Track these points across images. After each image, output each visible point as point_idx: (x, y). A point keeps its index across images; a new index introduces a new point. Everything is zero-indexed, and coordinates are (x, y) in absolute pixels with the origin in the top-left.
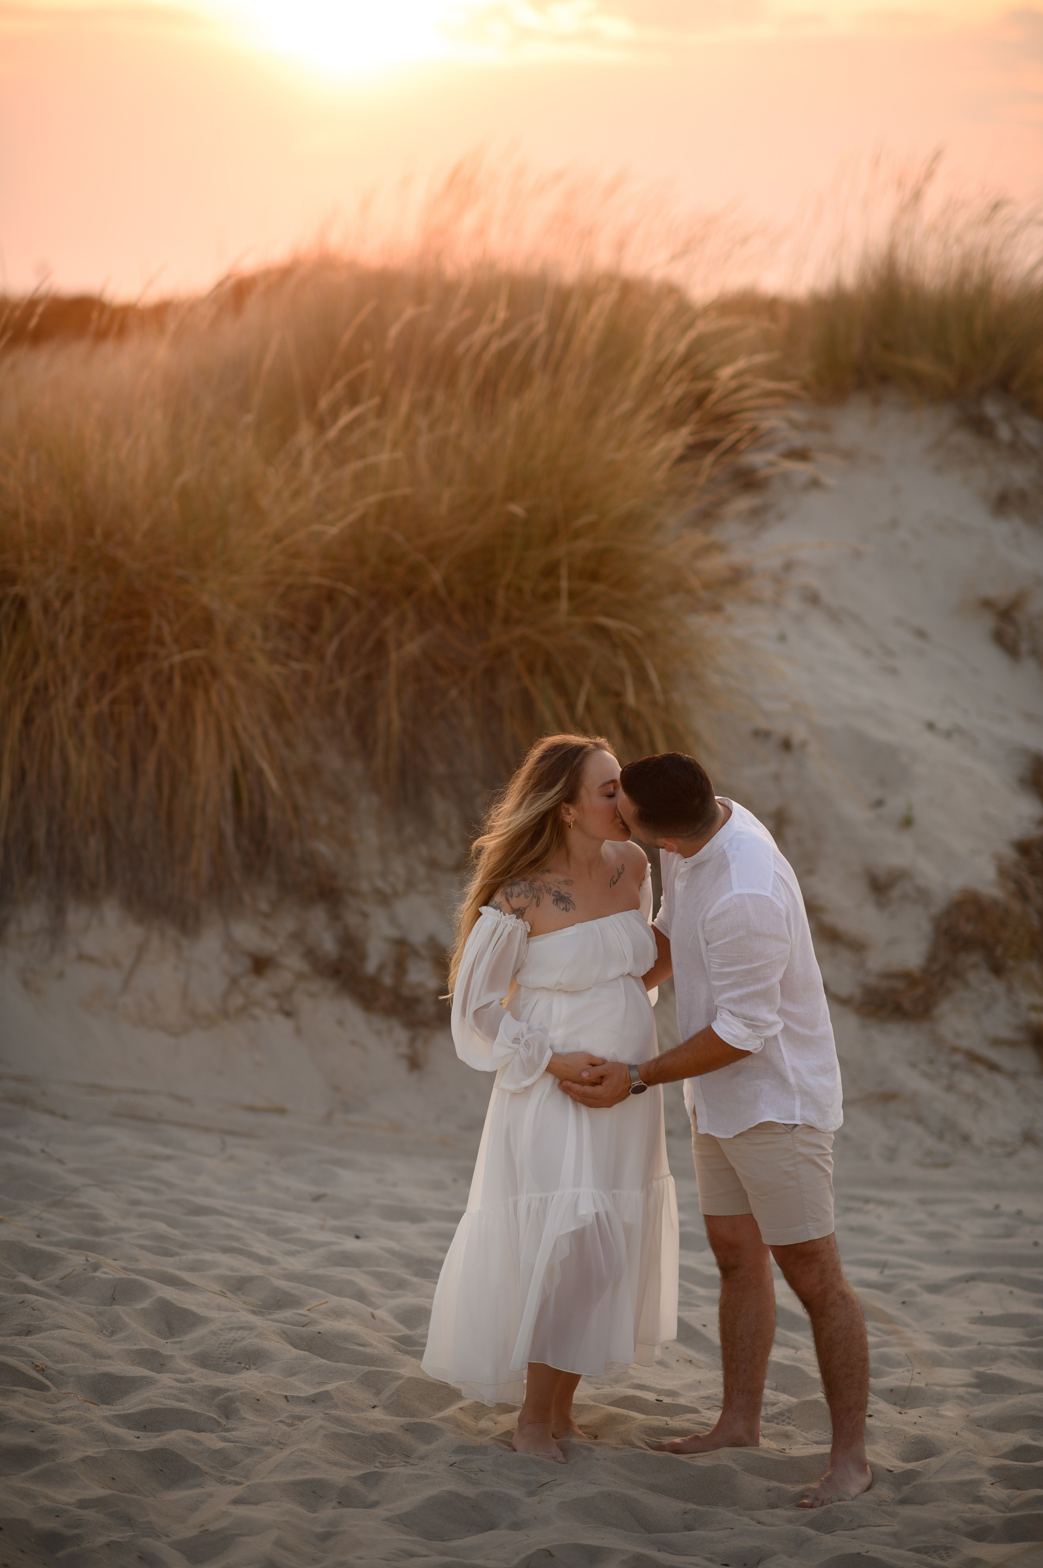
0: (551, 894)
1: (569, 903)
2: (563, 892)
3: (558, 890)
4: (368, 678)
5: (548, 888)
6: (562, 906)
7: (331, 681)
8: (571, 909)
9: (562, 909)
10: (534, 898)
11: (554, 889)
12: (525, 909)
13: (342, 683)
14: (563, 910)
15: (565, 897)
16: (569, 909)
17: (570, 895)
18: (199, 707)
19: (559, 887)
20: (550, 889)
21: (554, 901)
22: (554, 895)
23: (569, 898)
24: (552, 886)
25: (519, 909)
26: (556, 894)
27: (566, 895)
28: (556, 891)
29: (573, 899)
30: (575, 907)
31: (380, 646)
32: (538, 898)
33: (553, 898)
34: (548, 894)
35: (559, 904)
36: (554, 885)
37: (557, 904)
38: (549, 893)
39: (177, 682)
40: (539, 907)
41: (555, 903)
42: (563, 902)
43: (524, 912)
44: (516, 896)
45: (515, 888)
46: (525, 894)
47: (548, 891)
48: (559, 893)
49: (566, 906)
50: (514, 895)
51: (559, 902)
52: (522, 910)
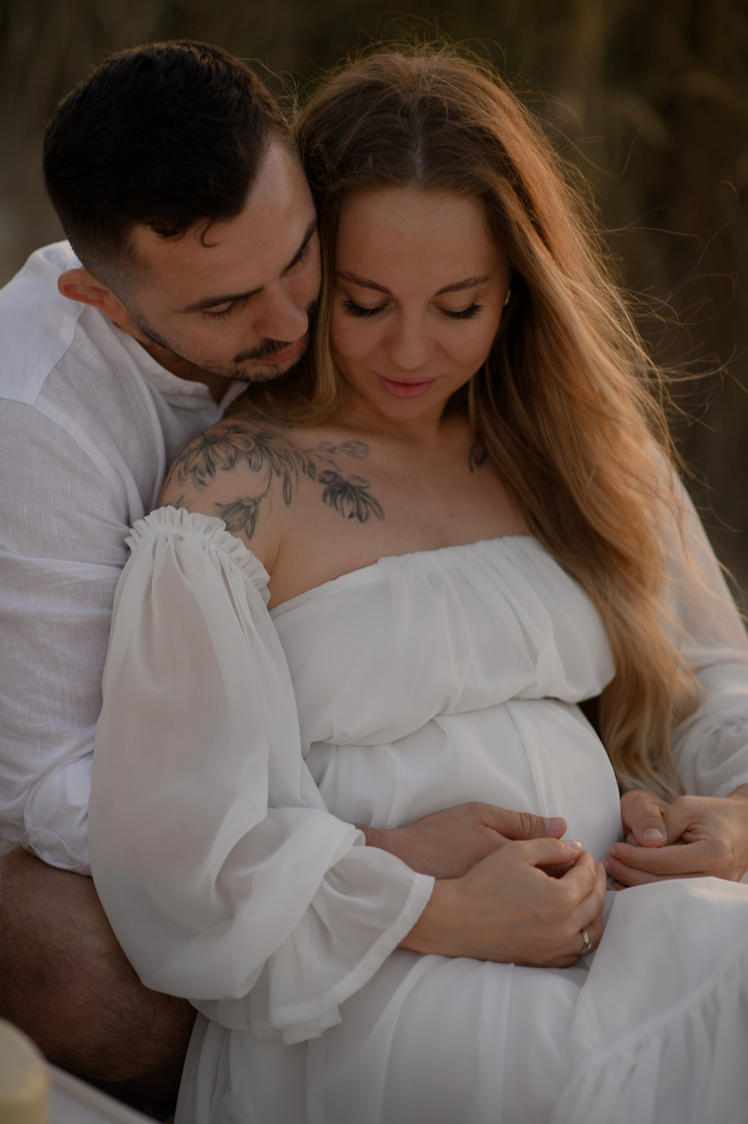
0: (317, 476)
1: (364, 501)
2: (345, 475)
3: (331, 468)
5: (308, 462)
6: (348, 507)
9: (344, 516)
10: (274, 474)
11: (323, 466)
12: (255, 503)
14: (349, 519)
15: (353, 488)
16: (366, 519)
17: (364, 481)
19: (332, 462)
20: (312, 466)
21: (325, 495)
22: (322, 481)
23: (366, 491)
24: (314, 457)
25: (239, 505)
26: (328, 478)
27: (355, 483)
28: (328, 472)
29: (375, 490)
30: (381, 511)
32: (287, 479)
33: (321, 488)
34: (307, 476)
35: (338, 502)
36: (320, 457)
37: (334, 502)
38: (310, 474)
40: (289, 508)
41: (328, 499)
42: (350, 498)
43: (256, 511)
44: (225, 469)
45: (217, 450)
46: (250, 461)
47: (310, 468)
48: (335, 474)
49: (358, 508)
50: (218, 467)
51: (339, 497)
52: (249, 507)
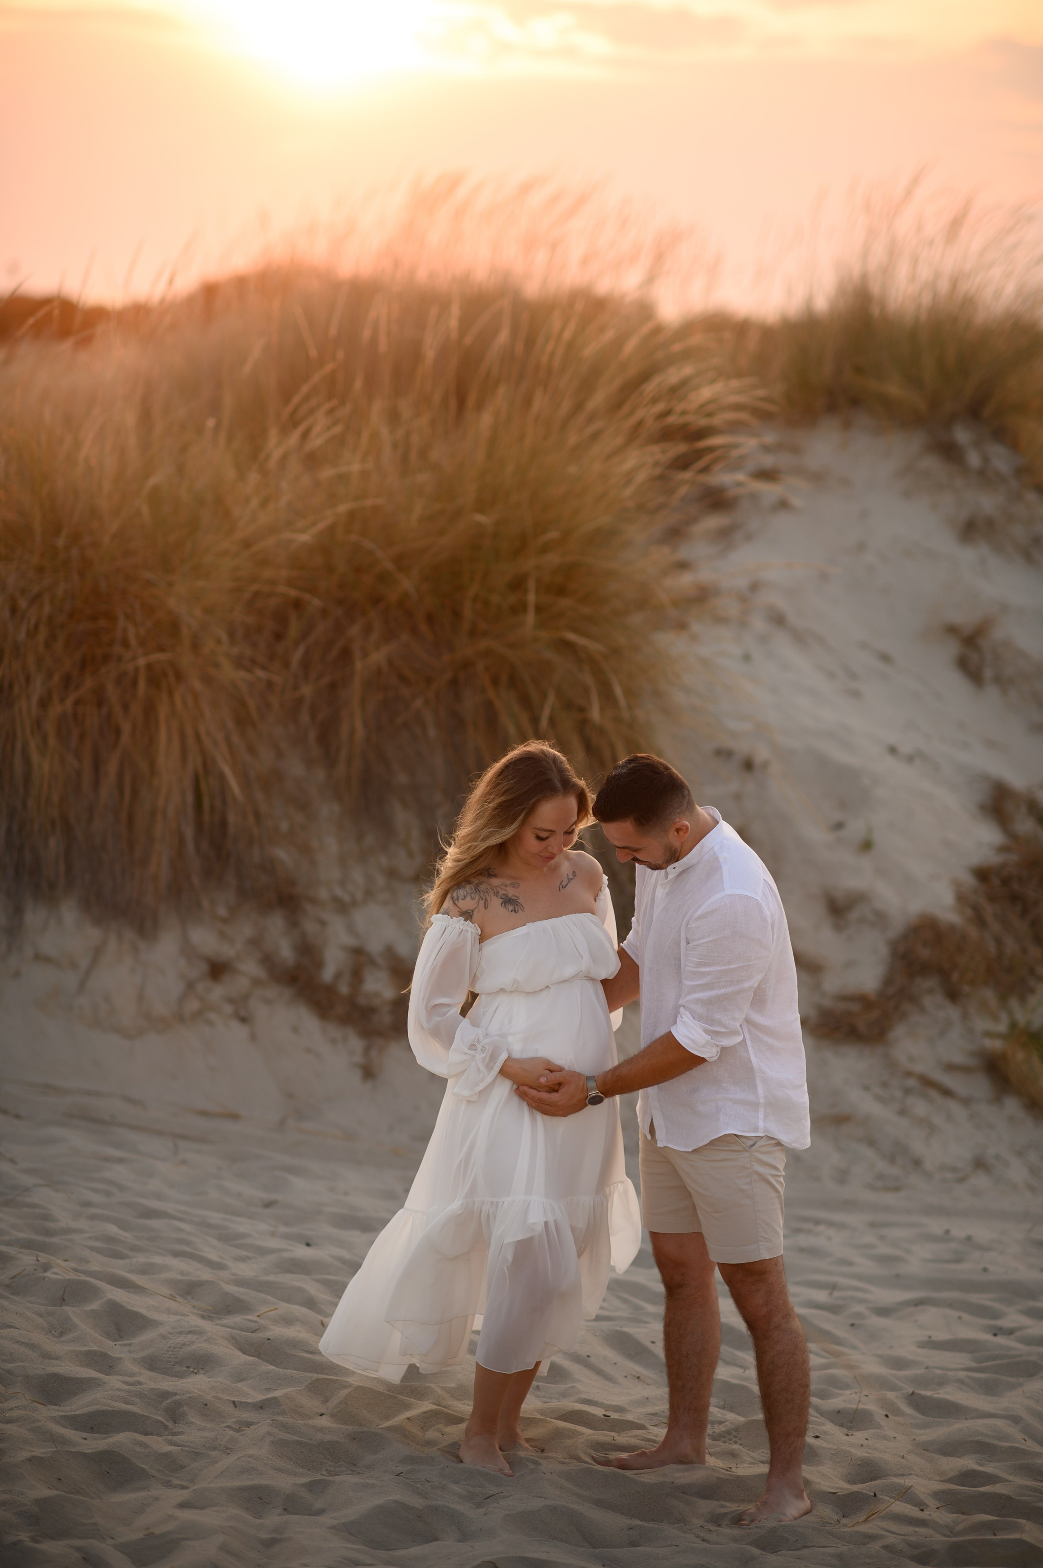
0: (499, 897)
1: (517, 905)
2: (510, 895)
3: (505, 893)
4: (333, 686)
5: (496, 892)
6: (511, 908)
7: (296, 687)
8: (520, 910)
9: (510, 910)
10: (480, 900)
11: (502, 892)
12: (473, 911)
13: (307, 690)
14: (512, 911)
15: (513, 900)
16: (518, 911)
17: (517, 897)
18: (163, 711)
19: (506, 890)
20: (498, 892)
21: (502, 904)
22: (501, 898)
23: (518, 901)
24: (499, 889)
25: (466, 912)
26: (504, 897)
27: (514, 898)
28: (504, 894)
29: (521, 901)
30: (523, 908)
31: (346, 655)
32: (486, 900)
33: (501, 900)
34: (495, 897)
35: (507, 906)
36: (501, 888)
37: (505, 906)
38: (497, 896)
39: (142, 685)
40: (487, 909)
41: (503, 905)
42: (511, 904)
43: (473, 914)
44: (462, 899)
45: (460, 891)
46: (471, 896)
47: (496, 894)
48: (507, 895)
49: (514, 908)
50: (460, 899)
51: (507, 904)
52: (470, 913)
